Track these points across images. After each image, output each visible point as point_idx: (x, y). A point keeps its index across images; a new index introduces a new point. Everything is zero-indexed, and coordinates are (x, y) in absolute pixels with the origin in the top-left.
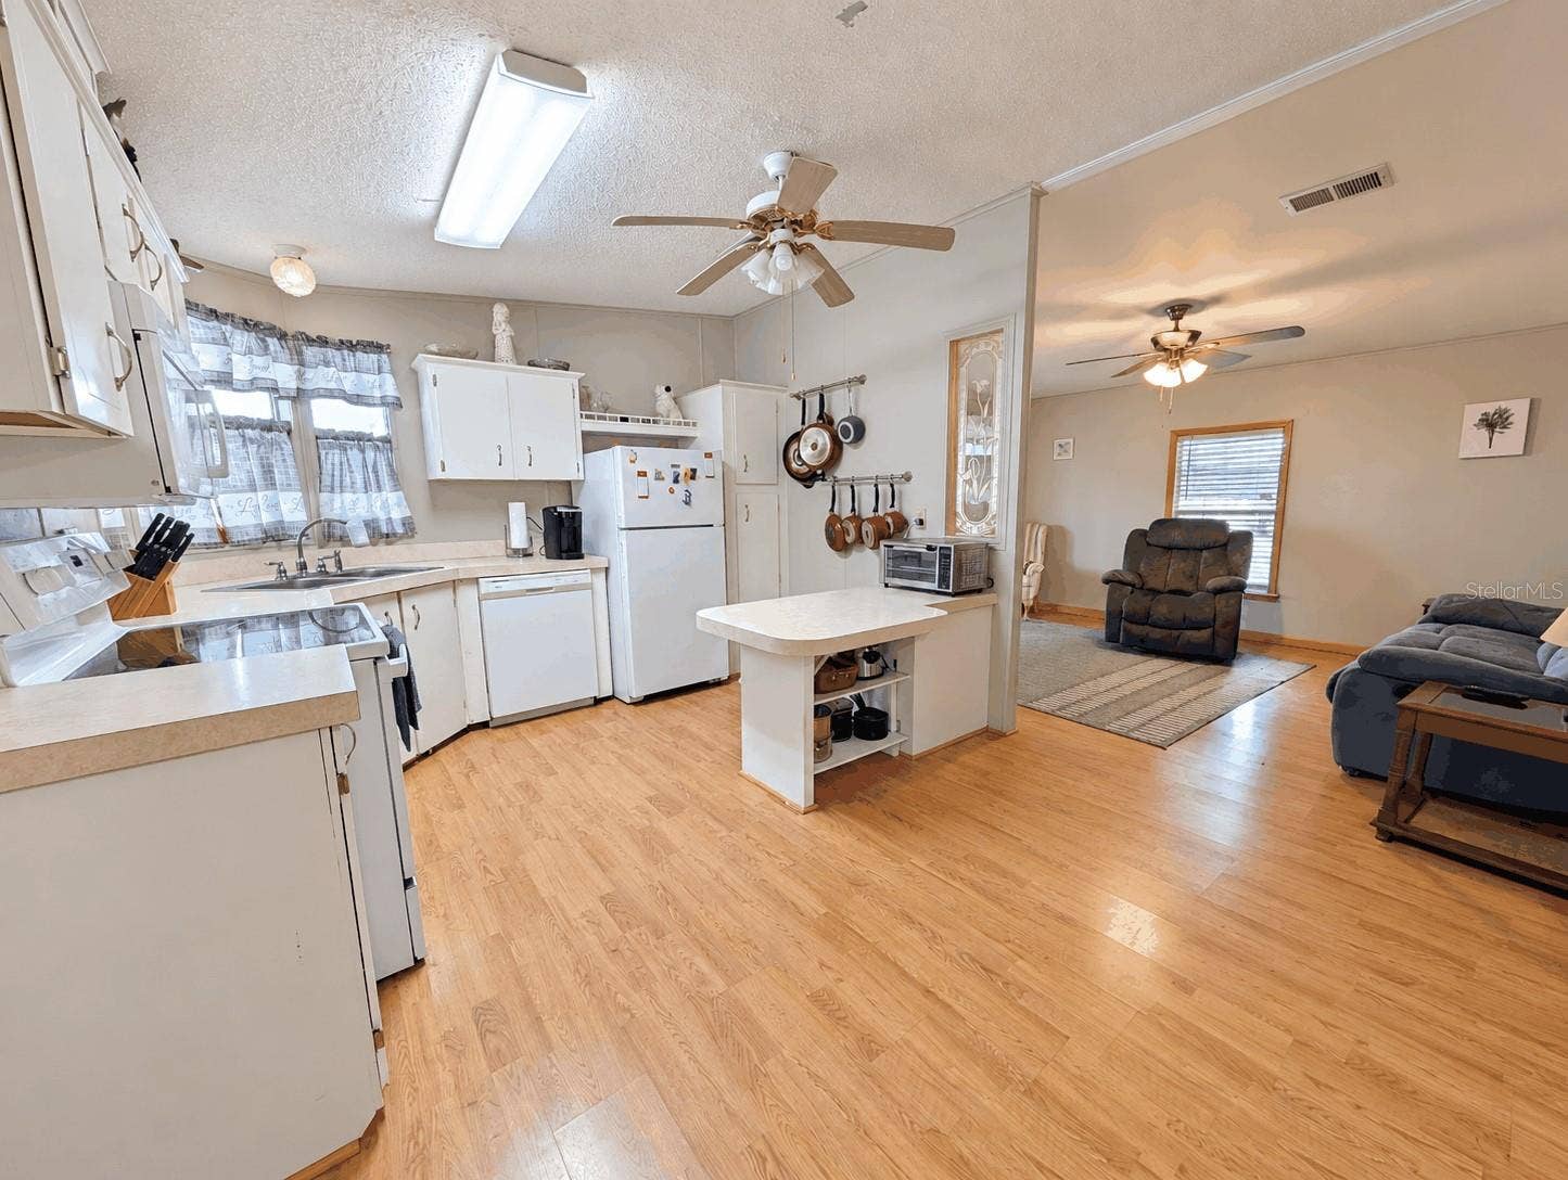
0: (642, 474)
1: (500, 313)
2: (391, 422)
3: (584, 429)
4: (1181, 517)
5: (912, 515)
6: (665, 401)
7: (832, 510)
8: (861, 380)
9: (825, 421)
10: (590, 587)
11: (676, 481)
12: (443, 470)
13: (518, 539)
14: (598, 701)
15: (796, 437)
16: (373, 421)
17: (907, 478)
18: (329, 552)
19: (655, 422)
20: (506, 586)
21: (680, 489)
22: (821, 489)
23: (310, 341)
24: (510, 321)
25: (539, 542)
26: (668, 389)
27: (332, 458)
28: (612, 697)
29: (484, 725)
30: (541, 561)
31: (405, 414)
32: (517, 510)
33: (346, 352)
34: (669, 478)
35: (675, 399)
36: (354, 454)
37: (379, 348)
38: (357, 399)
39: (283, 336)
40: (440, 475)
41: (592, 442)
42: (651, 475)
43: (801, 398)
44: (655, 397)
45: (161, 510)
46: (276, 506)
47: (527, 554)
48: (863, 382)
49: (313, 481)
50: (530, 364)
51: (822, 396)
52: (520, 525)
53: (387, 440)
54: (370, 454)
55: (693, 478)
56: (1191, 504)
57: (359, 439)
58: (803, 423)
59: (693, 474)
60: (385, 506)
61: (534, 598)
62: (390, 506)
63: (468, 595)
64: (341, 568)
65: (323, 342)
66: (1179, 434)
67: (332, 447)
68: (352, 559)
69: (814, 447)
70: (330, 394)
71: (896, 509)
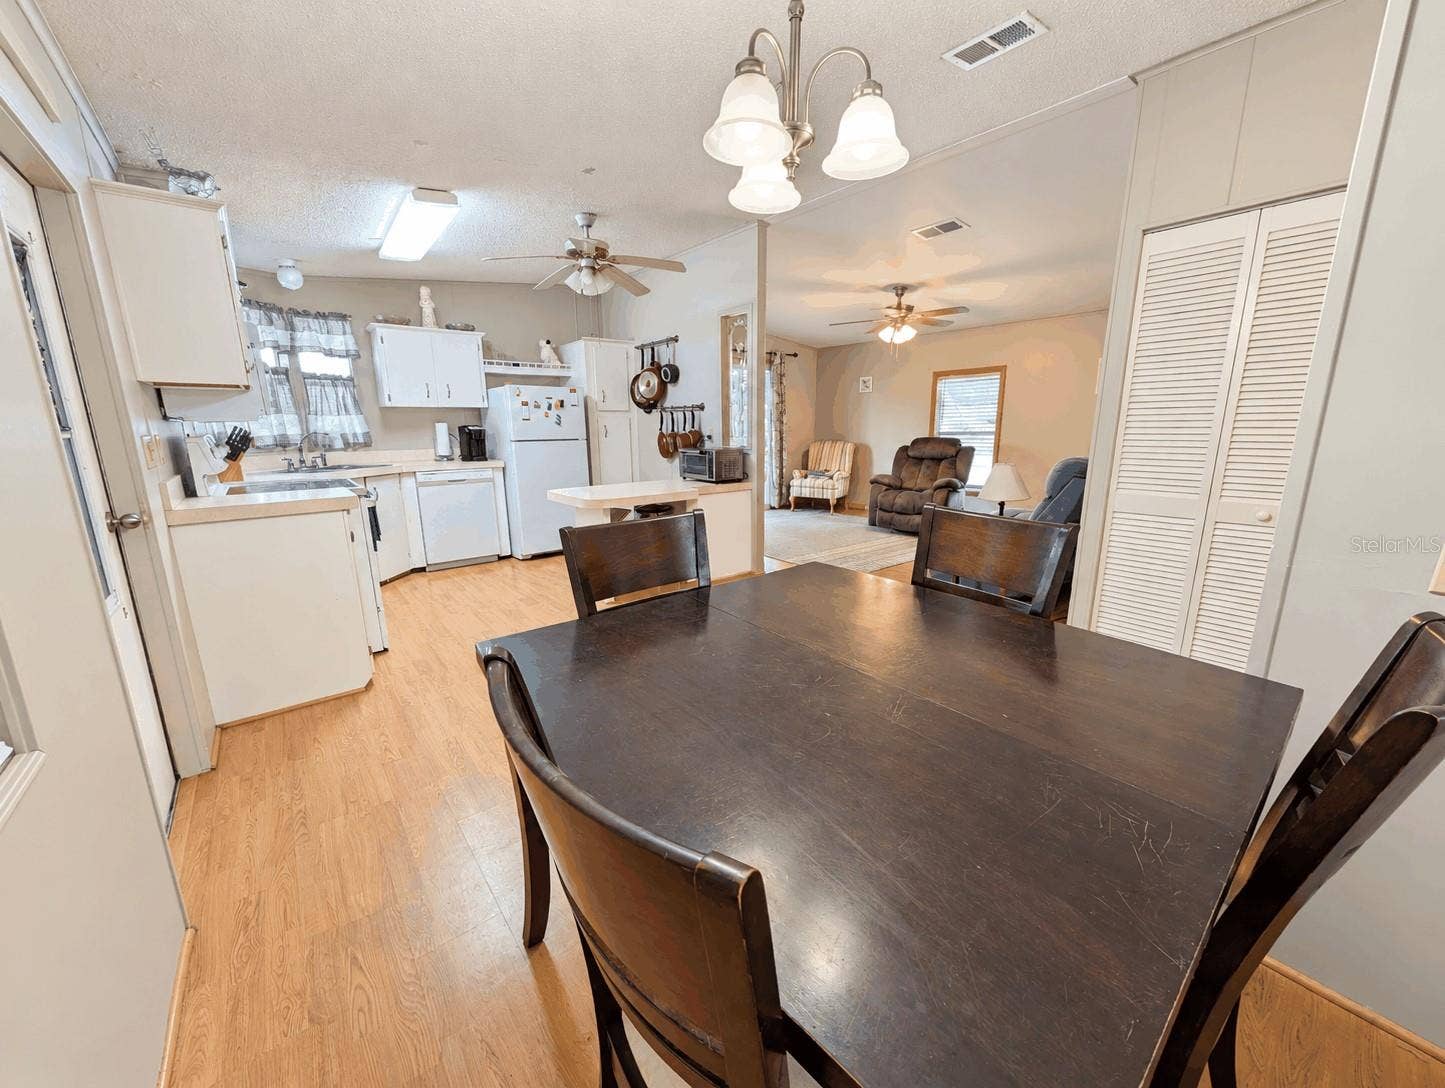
0: (525, 404)
1: (424, 291)
2: (355, 368)
3: (487, 371)
4: (942, 436)
5: (706, 432)
6: (546, 351)
7: (661, 429)
8: (676, 339)
9: (656, 368)
10: (492, 480)
11: (550, 408)
12: (390, 400)
13: (444, 450)
14: (501, 558)
15: (637, 378)
16: (342, 368)
17: (702, 408)
18: (317, 454)
19: (539, 366)
20: (434, 478)
21: (553, 413)
22: (656, 414)
23: (297, 314)
24: (432, 297)
25: (457, 451)
26: (548, 342)
27: (314, 391)
28: (511, 556)
29: (423, 570)
30: (458, 463)
31: (362, 362)
32: (442, 429)
33: (322, 321)
34: (544, 406)
35: (553, 349)
36: (329, 390)
37: (343, 317)
38: (330, 353)
39: (280, 311)
40: (388, 404)
41: (493, 380)
42: (531, 404)
43: (642, 348)
44: (539, 349)
45: (236, 424)
46: (282, 424)
47: (450, 459)
48: (677, 341)
49: (302, 407)
50: (448, 327)
51: (653, 349)
52: (443, 439)
53: (351, 379)
54: (341, 390)
55: (562, 406)
56: (945, 427)
57: (335, 380)
58: (643, 368)
59: (562, 404)
60: (351, 424)
61: (453, 486)
62: (355, 425)
63: (409, 482)
64: (325, 465)
65: (306, 314)
66: (938, 375)
67: (316, 384)
68: (333, 458)
69: (648, 385)
70: (312, 349)
71: (696, 428)
